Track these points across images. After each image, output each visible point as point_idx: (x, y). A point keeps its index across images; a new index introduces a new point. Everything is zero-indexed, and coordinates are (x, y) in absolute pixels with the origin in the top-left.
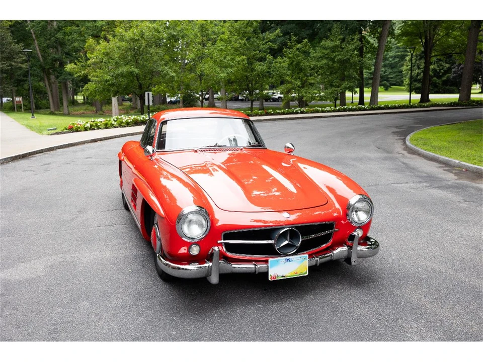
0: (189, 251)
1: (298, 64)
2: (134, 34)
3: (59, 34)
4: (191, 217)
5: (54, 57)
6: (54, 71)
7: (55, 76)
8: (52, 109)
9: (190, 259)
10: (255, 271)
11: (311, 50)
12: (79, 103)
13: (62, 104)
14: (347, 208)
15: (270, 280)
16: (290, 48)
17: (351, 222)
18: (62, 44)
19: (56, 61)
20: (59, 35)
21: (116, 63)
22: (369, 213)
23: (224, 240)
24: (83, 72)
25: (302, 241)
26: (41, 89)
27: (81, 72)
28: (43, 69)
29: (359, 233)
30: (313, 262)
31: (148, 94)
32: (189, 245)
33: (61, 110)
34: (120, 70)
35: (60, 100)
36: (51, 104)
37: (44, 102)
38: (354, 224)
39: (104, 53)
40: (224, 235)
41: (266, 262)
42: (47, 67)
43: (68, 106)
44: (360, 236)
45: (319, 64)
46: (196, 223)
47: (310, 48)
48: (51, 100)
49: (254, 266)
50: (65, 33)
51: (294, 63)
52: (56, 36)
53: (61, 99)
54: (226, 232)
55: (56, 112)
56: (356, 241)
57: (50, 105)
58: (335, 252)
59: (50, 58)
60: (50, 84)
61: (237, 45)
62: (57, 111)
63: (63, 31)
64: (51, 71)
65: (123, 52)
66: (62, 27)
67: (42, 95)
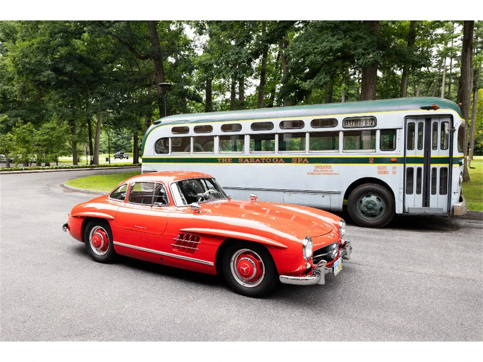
0: (305, 267)
1: (24, 138)
11: (34, 129)
16: (18, 127)
32: (305, 263)
45: (42, 138)
47: (33, 128)
51: (21, 137)
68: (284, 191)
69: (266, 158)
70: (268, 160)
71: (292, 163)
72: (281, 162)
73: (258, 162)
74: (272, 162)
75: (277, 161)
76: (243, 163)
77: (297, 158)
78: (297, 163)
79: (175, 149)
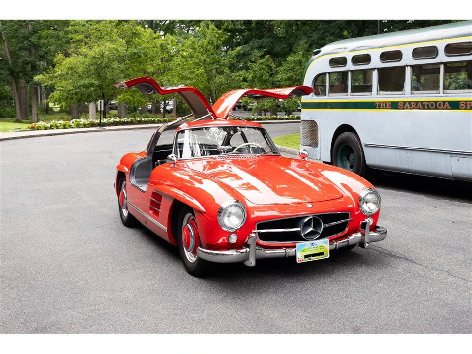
0: (228, 240)
2: (96, 53)
3: (33, 37)
4: (230, 210)
5: (26, 60)
6: (25, 75)
7: (25, 81)
8: (18, 117)
9: (229, 246)
10: (285, 255)
12: (54, 112)
13: (31, 111)
14: (359, 200)
15: (298, 262)
17: (363, 212)
18: (37, 47)
19: (28, 64)
20: (34, 39)
21: (79, 76)
22: (377, 203)
23: (258, 229)
24: (50, 82)
25: (323, 228)
26: (5, 94)
27: (48, 82)
28: (12, 73)
29: (369, 221)
30: (333, 247)
31: (101, 102)
32: (228, 234)
33: (29, 118)
34: (82, 82)
35: (29, 108)
36: (18, 111)
37: (9, 109)
38: (365, 214)
39: (68, 68)
40: (258, 225)
41: (295, 247)
42: (17, 70)
43: (37, 114)
44: (371, 224)
46: (235, 214)
48: (18, 107)
49: (284, 251)
50: (40, 36)
52: (30, 39)
53: (31, 106)
54: (259, 223)
55: (23, 121)
56: (367, 228)
57: (16, 113)
58: (350, 238)
59: (21, 61)
60: (18, 89)
61: (197, 60)
62: (25, 119)
63: (39, 35)
64: (21, 74)
65: (87, 67)
66: (38, 30)
67: (6, 101)
68: (451, 153)
69: (429, 102)
70: (432, 105)
71: (459, 109)
72: (447, 108)
73: (420, 109)
74: (436, 108)
75: (442, 105)
76: (403, 109)
77: (466, 101)
78: (465, 109)
79: (333, 90)
